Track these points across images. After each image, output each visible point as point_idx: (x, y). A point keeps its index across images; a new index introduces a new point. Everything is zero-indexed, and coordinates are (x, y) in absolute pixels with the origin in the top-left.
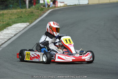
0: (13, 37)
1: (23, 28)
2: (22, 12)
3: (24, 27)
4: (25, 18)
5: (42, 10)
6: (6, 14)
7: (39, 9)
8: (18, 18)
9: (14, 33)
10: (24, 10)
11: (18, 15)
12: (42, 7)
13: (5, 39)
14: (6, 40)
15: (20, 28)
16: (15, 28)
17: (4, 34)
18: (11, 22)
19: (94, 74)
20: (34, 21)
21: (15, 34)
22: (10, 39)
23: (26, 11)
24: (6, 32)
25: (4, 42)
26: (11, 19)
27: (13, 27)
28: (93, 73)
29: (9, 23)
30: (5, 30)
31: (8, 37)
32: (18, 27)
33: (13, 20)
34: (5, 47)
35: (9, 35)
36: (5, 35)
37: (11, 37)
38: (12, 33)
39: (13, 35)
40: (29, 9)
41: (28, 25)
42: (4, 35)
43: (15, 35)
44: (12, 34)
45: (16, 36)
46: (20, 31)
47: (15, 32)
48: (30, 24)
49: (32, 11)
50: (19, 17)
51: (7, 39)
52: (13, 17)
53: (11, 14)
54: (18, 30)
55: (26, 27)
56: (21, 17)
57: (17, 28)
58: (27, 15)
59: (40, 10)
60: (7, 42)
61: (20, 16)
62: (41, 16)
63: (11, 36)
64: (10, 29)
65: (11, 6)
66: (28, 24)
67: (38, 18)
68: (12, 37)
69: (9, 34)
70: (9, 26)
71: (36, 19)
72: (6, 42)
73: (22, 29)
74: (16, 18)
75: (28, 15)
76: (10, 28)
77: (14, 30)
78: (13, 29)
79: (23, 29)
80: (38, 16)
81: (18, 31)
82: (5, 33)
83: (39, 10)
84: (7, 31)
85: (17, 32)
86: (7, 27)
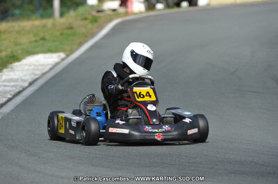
0: (27, 87)
1: (50, 66)
2: (45, 26)
3: (53, 63)
4: (54, 41)
5: (95, 20)
6: (5, 32)
7: (86, 19)
8: (36, 41)
9: (30, 78)
10: (49, 22)
11: (35, 35)
12: (94, 13)
13: (6, 92)
14: (10, 96)
15: (42, 65)
16: (30, 65)
17: (4, 81)
18: (19, 52)
19: (233, 175)
20: (77, 49)
21: (31, 80)
22: (19, 93)
23: (54, 25)
24: (8, 75)
25: (4, 100)
26: (20, 44)
27: (26, 65)
28: (232, 173)
29: (15, 54)
30: (5, 70)
31: (14, 88)
32: (37, 63)
33: (25, 47)
34: (8, 114)
35: (17, 83)
36: (8, 84)
37: (21, 89)
38: (23, 78)
39: (26, 84)
40: (63, 20)
41: (63, 59)
42: (5, 83)
43: (31, 84)
44: (24, 81)
45: (33, 85)
46: (44, 74)
47: (30, 75)
48: (68, 56)
49: (70, 24)
50: (38, 38)
51: (13, 93)
52: (24, 40)
53: (18, 32)
54: (38, 70)
55: (57, 64)
56: (43, 39)
57: (35, 65)
58: (58, 33)
59: (91, 22)
60: (13, 101)
61: (41, 35)
62: (93, 35)
63: (22, 87)
64: (19, 68)
65: (17, 12)
66: (62, 55)
67: (86, 41)
68: (24, 89)
69: (16, 80)
70: (14, 62)
71: (81, 44)
72: (10, 100)
73: (47, 69)
74: (30, 42)
75: (62, 34)
76: (17, 66)
77: (28, 70)
78: (26, 67)
79: (51, 69)
80: (86, 36)
81: (39, 73)
82: (7, 77)
83: (87, 22)
84: (12, 73)
85: (36, 77)
86: (11, 63)
